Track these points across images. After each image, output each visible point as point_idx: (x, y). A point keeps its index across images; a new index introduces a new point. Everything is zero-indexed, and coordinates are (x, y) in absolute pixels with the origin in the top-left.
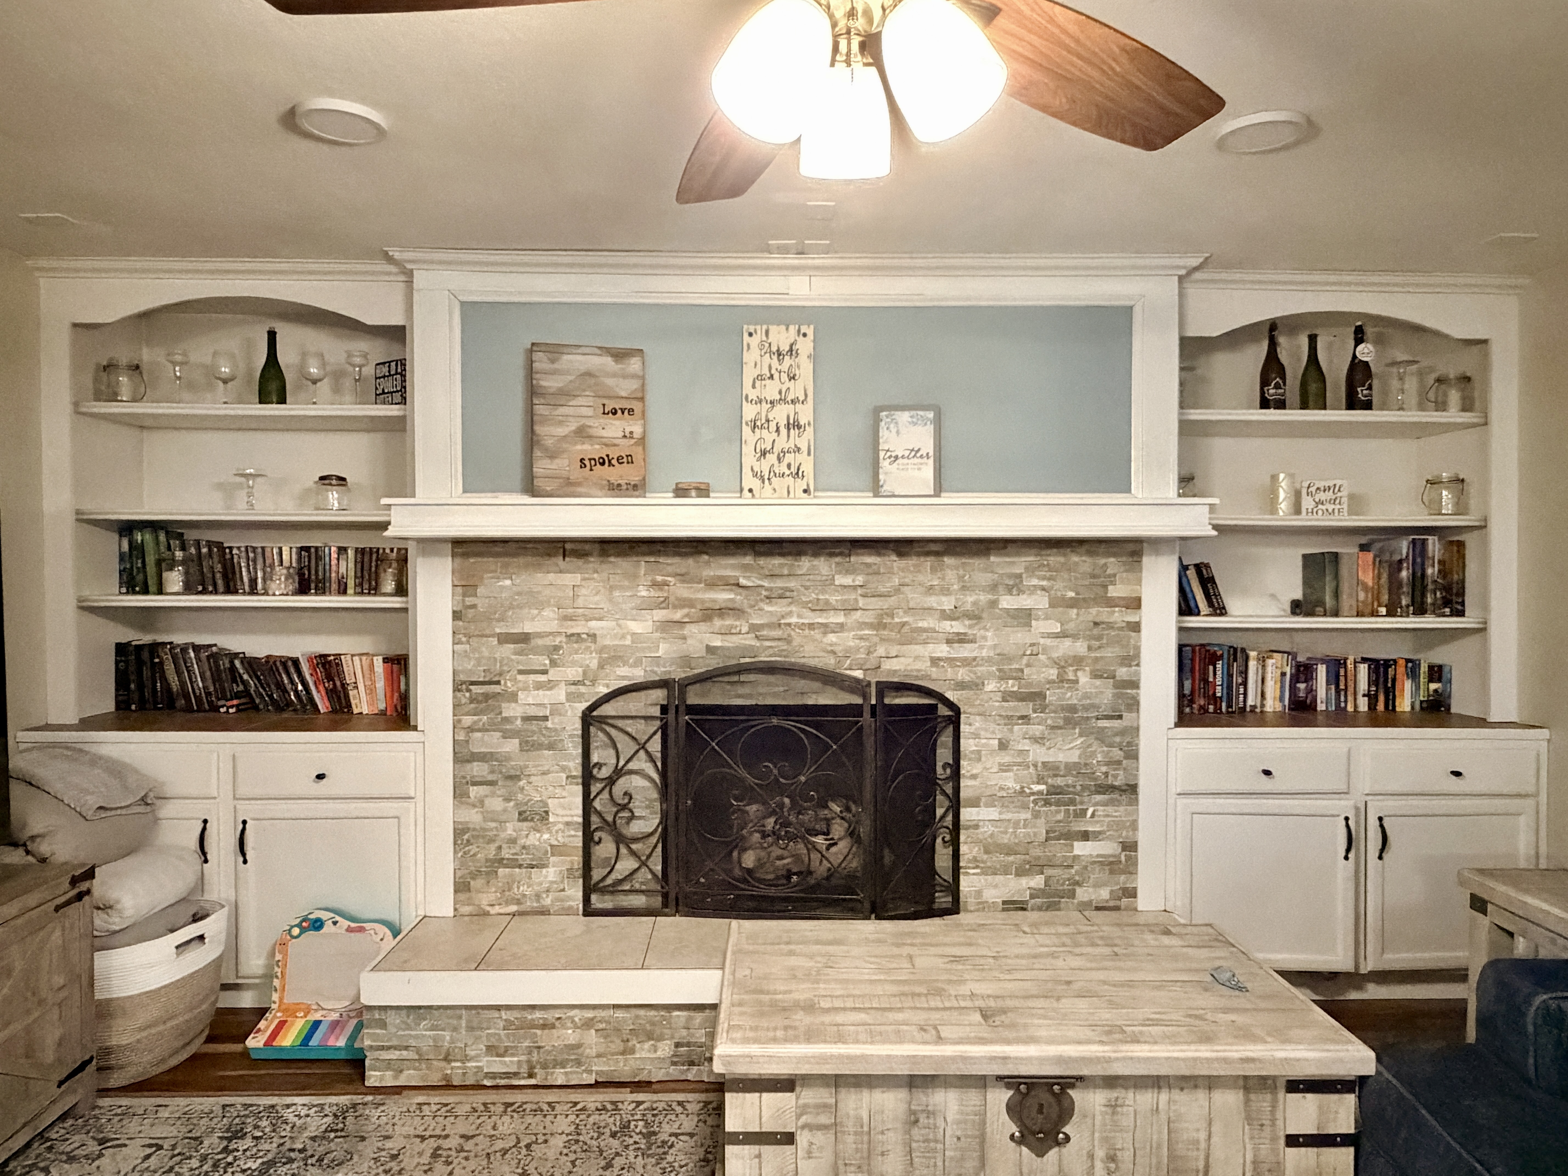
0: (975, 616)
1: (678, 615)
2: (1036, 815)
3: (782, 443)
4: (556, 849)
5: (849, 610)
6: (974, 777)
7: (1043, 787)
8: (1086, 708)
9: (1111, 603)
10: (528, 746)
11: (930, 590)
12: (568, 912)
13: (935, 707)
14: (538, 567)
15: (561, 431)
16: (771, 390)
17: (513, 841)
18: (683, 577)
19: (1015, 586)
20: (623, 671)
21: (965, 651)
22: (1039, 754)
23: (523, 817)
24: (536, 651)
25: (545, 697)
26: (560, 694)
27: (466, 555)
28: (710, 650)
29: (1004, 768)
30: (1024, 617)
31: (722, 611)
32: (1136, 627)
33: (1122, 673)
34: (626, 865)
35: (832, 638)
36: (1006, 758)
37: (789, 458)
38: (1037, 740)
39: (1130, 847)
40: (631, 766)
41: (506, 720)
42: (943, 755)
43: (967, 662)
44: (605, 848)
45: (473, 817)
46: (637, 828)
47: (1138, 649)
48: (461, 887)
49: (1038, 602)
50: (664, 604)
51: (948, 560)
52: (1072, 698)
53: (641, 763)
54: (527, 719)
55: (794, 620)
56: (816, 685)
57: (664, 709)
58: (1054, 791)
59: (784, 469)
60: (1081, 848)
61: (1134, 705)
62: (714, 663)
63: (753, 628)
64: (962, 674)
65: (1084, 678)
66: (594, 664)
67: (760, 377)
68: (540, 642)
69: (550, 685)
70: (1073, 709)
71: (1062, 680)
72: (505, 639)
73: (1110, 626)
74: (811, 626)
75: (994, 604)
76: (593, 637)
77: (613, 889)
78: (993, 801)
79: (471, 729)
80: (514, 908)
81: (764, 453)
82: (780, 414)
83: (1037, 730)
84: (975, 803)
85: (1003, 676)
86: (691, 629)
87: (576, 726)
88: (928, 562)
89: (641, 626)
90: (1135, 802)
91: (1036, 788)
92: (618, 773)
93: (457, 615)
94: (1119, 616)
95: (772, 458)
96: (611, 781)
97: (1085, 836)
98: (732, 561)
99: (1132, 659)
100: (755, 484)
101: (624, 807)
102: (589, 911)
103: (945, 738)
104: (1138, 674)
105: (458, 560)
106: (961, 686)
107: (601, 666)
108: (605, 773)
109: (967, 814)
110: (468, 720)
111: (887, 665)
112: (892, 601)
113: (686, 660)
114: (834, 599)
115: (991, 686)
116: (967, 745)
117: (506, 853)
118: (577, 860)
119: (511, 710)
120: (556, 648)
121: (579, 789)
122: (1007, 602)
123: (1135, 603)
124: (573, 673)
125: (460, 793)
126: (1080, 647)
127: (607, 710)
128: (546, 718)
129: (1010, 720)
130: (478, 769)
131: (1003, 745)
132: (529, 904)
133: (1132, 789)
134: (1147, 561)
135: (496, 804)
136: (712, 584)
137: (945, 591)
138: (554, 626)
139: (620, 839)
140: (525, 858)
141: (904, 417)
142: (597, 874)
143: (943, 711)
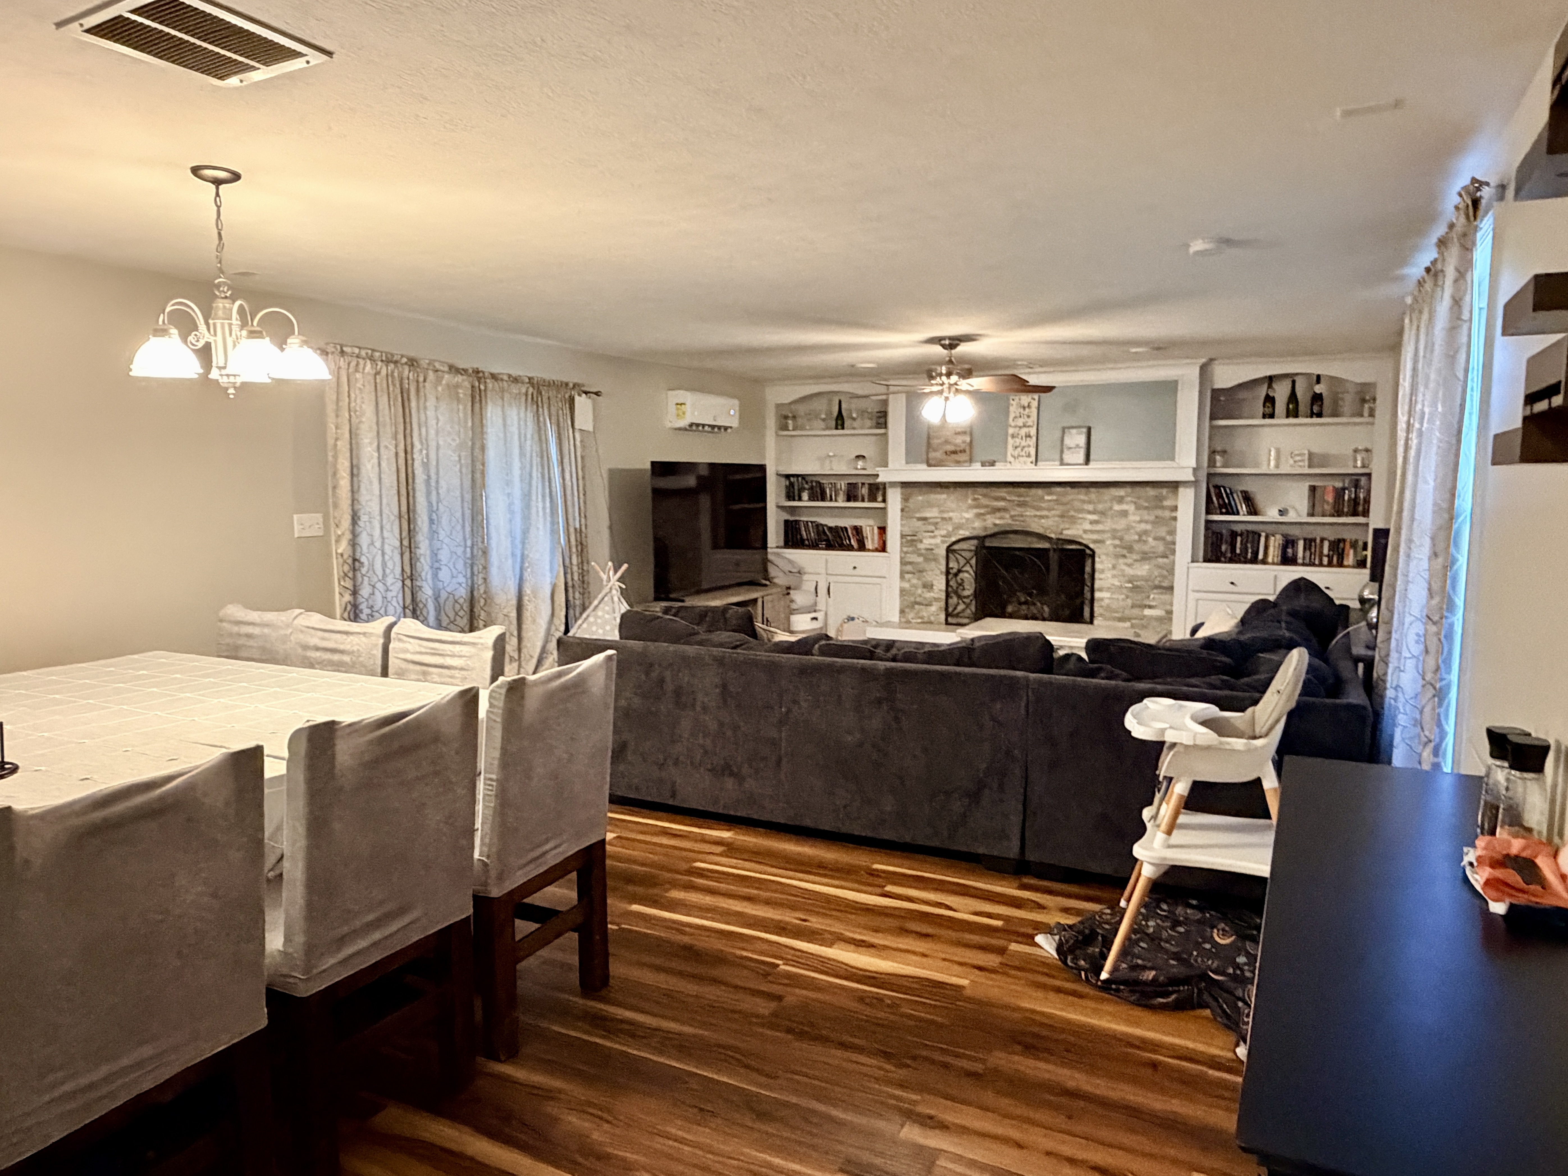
0: (1103, 513)
1: (982, 511)
2: (1127, 597)
3: (1024, 443)
4: (936, 600)
5: (1049, 510)
6: (1101, 579)
7: (1130, 585)
8: (1150, 552)
9: (1163, 508)
10: (927, 560)
11: (1084, 502)
12: (940, 623)
13: (1084, 550)
14: (931, 493)
15: (939, 441)
16: (1020, 422)
17: (920, 596)
18: (984, 496)
19: (1121, 500)
20: (961, 532)
21: (1099, 527)
22: (1129, 571)
23: (925, 586)
24: (930, 524)
25: (933, 541)
26: (938, 540)
27: (906, 487)
28: (995, 525)
29: (1114, 576)
30: (1124, 514)
31: (999, 510)
32: (1175, 519)
33: (1169, 538)
34: (961, 607)
35: (1043, 521)
36: (1115, 572)
37: (1026, 449)
38: (1129, 565)
39: (1170, 613)
40: (964, 569)
41: (920, 549)
42: (1088, 569)
43: (1098, 532)
44: (954, 600)
45: (906, 585)
46: (966, 593)
47: (1175, 528)
48: (902, 612)
49: (1131, 508)
50: (977, 507)
51: (1093, 490)
52: (1146, 548)
53: (967, 568)
54: (927, 549)
55: (1028, 513)
56: (1035, 540)
57: (977, 547)
58: (1135, 587)
59: (1023, 453)
60: (1147, 612)
61: (1173, 552)
62: (996, 530)
63: (1012, 517)
64: (1095, 537)
65: (1150, 539)
66: (950, 529)
67: (1016, 417)
68: (931, 520)
69: (934, 537)
70: (1145, 553)
71: (1139, 541)
72: (920, 519)
73: (1163, 518)
74: (1035, 516)
75: (1111, 508)
76: (950, 519)
77: (957, 615)
78: (1108, 589)
79: (906, 553)
80: (919, 621)
81: (1016, 447)
82: (1023, 431)
83: (1129, 561)
84: (1101, 590)
85: (1114, 538)
86: (988, 516)
87: (944, 553)
88: (1083, 490)
89: (969, 515)
90: (1172, 594)
91: (1127, 585)
92: (959, 571)
93: (902, 510)
94: (1167, 514)
95: (1019, 449)
96: (956, 575)
97: (1150, 607)
98: (1005, 490)
99: (1172, 532)
100: (1012, 459)
101: (960, 585)
102: (947, 623)
103: (1089, 562)
104: (1175, 538)
105: (904, 490)
106: (1095, 542)
107: (953, 530)
108: (955, 571)
109: (1097, 595)
110: (905, 549)
111: (1065, 532)
112: (1069, 506)
113: (986, 528)
114: (1043, 505)
115: (1108, 542)
116: (1098, 566)
117: (918, 600)
118: (943, 604)
119: (921, 546)
120: (937, 523)
121: (944, 577)
122: (1117, 507)
123: (1175, 508)
124: (944, 532)
125: (902, 577)
126: (1148, 527)
127: (955, 547)
128: (932, 549)
129: (1117, 556)
130: (909, 568)
131: (1114, 567)
132: (926, 620)
133: (1171, 588)
134: (1181, 490)
135: (915, 581)
136: (997, 499)
137: (1090, 502)
138: (937, 515)
139: (959, 597)
140: (924, 602)
141: (1074, 431)
142: (950, 610)
143: (1088, 551)
